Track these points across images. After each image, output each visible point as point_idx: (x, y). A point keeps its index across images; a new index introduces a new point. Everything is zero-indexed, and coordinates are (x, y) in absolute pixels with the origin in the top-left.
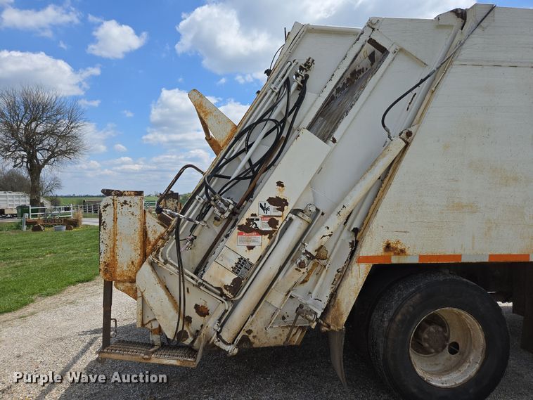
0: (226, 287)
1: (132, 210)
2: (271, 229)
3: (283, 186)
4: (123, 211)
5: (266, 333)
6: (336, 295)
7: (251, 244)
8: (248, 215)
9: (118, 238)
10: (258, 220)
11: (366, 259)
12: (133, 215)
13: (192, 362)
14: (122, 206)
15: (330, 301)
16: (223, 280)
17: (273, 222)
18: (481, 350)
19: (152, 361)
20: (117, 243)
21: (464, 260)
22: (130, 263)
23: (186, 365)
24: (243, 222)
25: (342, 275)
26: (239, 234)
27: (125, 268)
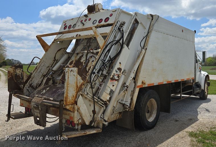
0: (108, 100)
1: (74, 73)
2: (118, 79)
3: (121, 64)
4: (71, 74)
5: (111, 117)
6: (133, 99)
7: (114, 85)
8: (112, 74)
9: (69, 86)
10: (115, 76)
11: (138, 87)
12: (74, 75)
13: (100, 130)
14: (71, 72)
15: (131, 101)
16: (107, 98)
17: (118, 77)
18: (156, 110)
19: (87, 134)
20: (68, 88)
21: (155, 85)
22: (72, 96)
23: (99, 132)
24: (111, 77)
25: (133, 92)
26: (111, 81)
27: (71, 99)
